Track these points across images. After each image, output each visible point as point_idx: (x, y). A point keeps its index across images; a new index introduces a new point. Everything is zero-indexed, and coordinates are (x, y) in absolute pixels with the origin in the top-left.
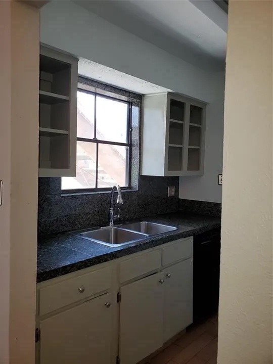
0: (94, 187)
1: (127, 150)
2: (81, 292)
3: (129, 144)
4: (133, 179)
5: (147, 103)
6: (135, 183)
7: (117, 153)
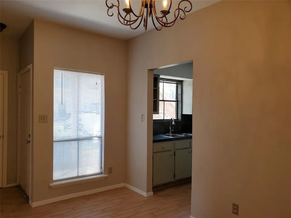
0: (163, 119)
1: (176, 103)
2: (164, 148)
3: (177, 101)
4: (179, 116)
5: (184, 84)
6: (180, 117)
7: (172, 105)
